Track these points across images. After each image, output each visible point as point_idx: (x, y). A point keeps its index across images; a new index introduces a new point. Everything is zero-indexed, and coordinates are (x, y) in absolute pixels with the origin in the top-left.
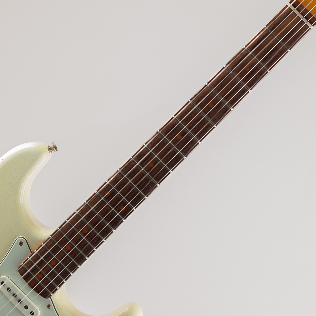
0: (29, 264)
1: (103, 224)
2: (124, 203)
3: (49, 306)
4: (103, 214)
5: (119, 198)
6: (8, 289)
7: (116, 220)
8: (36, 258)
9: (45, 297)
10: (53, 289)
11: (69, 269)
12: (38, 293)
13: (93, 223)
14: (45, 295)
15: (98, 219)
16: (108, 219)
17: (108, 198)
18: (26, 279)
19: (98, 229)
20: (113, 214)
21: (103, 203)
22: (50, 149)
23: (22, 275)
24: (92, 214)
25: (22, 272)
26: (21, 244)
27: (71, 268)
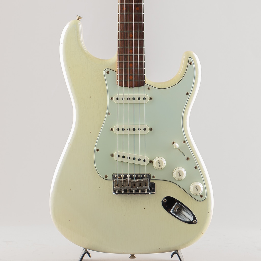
0: (121, 77)
1: (136, 25)
2: (136, 6)
3: (149, 88)
4: (131, 20)
5: (131, 6)
6: (122, 99)
7: (140, 17)
8: (121, 71)
9: (143, 85)
10: (142, 77)
11: (141, 61)
12: (138, 86)
13: (131, 29)
14: (142, 84)
15: (131, 25)
16: (136, 20)
17: (127, 11)
18: (126, 86)
19: (136, 29)
20: (136, 16)
21: (127, 15)
22: (78, 19)
23: (122, 86)
24: (126, 25)
25: (121, 85)
26: (108, 73)
27: (141, 59)
